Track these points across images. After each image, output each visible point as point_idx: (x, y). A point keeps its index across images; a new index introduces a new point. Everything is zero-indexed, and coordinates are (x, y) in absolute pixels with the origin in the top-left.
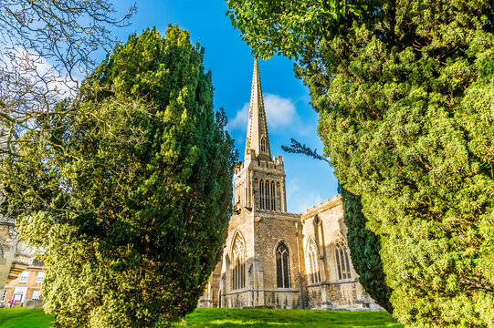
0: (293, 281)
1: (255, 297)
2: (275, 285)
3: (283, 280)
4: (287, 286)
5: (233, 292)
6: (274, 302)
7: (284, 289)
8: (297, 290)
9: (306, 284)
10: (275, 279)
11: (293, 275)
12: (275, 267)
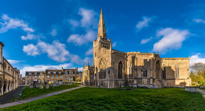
0: (123, 77)
1: (111, 82)
2: (118, 78)
3: (120, 76)
4: (121, 78)
5: (100, 80)
6: (117, 84)
7: (120, 79)
8: (124, 79)
9: (127, 78)
10: (118, 76)
11: (123, 74)
12: (118, 71)
